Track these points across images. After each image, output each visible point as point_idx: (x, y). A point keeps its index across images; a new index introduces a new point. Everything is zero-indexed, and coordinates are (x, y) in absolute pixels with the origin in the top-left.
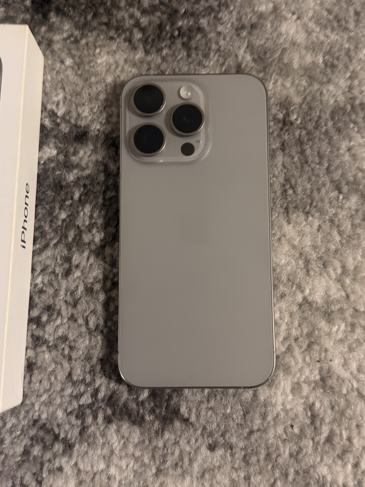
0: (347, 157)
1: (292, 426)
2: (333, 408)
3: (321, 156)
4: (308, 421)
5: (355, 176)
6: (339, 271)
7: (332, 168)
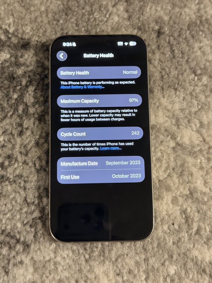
0: (199, 53)
1: (173, 224)
2: (199, 212)
3: (183, 53)
4: (183, 221)
5: (205, 65)
6: (198, 125)
7: (190, 60)
